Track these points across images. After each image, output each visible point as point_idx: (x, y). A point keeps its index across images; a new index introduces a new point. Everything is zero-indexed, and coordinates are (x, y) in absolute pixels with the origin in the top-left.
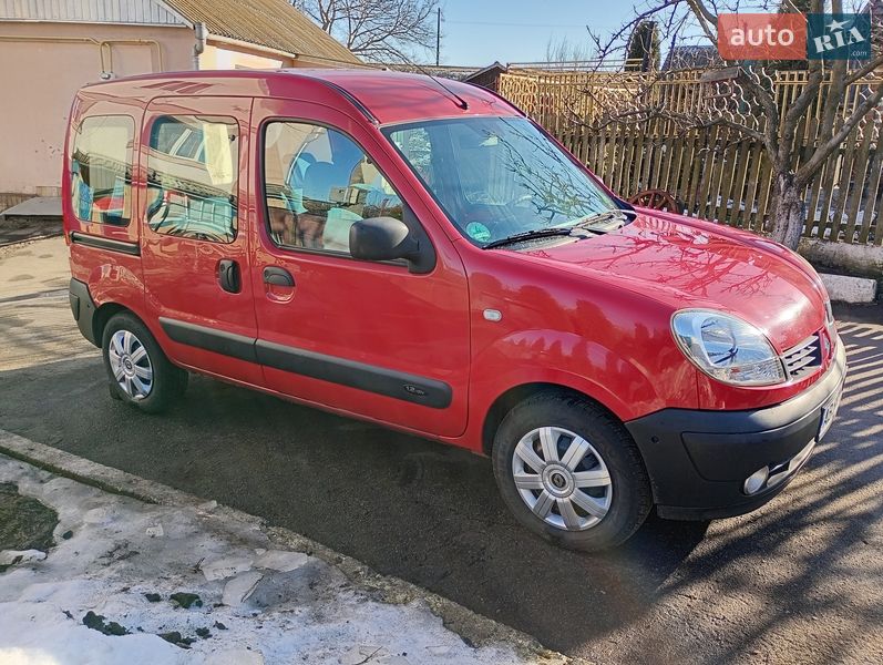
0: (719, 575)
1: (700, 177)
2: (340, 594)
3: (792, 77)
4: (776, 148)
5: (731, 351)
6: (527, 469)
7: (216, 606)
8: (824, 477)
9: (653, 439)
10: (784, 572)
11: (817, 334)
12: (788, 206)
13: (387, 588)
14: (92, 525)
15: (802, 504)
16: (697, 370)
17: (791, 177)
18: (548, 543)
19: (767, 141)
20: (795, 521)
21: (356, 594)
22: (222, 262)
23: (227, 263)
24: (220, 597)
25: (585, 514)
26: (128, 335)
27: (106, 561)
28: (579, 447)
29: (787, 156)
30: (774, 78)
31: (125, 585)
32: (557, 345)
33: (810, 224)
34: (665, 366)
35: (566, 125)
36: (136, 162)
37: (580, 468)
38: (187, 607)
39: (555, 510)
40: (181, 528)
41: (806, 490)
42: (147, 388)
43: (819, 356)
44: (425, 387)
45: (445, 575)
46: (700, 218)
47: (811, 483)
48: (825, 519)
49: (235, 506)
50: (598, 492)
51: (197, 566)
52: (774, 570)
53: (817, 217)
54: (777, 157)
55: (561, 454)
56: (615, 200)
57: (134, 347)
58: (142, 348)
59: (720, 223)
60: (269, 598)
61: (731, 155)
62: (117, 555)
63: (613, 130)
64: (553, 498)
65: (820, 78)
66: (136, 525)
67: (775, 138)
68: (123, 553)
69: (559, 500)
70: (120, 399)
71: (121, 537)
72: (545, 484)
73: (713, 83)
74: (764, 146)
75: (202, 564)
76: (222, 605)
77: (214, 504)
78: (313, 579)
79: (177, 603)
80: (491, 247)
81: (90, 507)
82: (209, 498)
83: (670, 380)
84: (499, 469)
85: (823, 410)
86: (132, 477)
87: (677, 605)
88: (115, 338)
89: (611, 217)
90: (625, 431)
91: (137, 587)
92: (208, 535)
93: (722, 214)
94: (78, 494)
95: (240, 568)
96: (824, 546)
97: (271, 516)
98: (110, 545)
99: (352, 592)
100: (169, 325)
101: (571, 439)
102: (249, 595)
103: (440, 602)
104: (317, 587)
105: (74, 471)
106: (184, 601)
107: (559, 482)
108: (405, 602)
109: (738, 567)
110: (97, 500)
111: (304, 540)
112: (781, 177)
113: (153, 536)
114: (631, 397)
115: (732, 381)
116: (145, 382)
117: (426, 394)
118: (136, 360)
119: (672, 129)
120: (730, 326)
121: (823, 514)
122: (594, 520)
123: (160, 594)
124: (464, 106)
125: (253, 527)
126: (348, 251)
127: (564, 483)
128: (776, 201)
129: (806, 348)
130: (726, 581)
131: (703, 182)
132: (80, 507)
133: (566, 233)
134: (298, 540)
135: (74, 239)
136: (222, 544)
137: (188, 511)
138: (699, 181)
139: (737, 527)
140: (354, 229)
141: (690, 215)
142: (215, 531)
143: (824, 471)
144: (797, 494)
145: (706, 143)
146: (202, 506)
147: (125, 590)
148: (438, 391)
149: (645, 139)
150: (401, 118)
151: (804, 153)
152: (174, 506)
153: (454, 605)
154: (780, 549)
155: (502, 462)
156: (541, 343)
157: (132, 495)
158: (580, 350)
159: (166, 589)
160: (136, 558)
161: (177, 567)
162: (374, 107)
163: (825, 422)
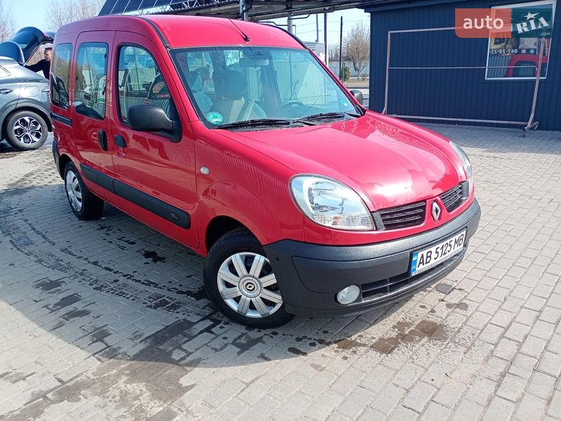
9: (277, 259)
16: (303, 215)
43: (424, 217)
44: (179, 215)
85: (411, 254)
117: (178, 220)
124: (246, 39)
163: (420, 263)
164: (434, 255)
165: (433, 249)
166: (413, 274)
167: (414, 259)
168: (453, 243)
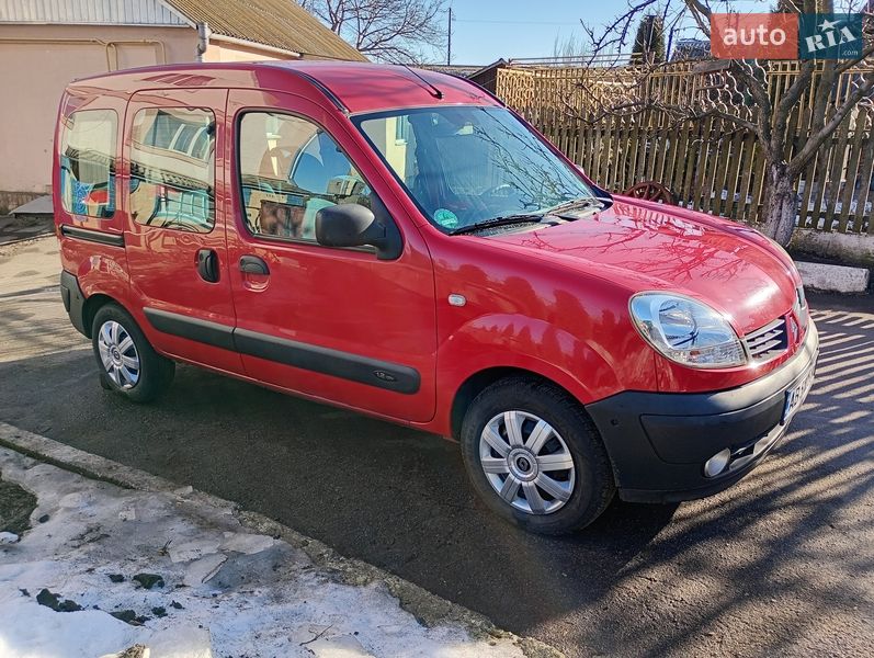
0: (682, 558)
1: (695, 170)
2: (301, 576)
3: (784, 68)
4: (769, 138)
5: (692, 334)
6: (494, 453)
7: (177, 586)
8: (798, 463)
9: (612, 422)
10: (747, 556)
11: (782, 317)
12: (781, 196)
13: (349, 569)
14: (68, 509)
15: (772, 489)
16: (655, 352)
17: (784, 167)
18: (515, 526)
19: (760, 131)
20: (762, 505)
21: (317, 575)
22: (201, 252)
23: (205, 253)
24: (182, 578)
25: (549, 498)
26: (115, 325)
27: (76, 543)
28: (543, 430)
29: (780, 146)
30: (767, 69)
31: (91, 566)
32: (525, 332)
33: (804, 214)
34: (628, 351)
35: (562, 119)
36: (119, 155)
37: (544, 451)
38: (148, 587)
39: (521, 493)
40: (154, 512)
41: (778, 475)
42: (135, 378)
43: (786, 340)
44: (396, 372)
45: (412, 558)
46: (696, 209)
47: (783, 468)
48: (794, 504)
49: (211, 492)
50: (561, 475)
51: (165, 548)
52: (736, 553)
53: (811, 207)
54: (769, 148)
55: (525, 437)
56: (593, 188)
57: (121, 337)
58: (129, 338)
59: (715, 214)
60: (230, 580)
61: (725, 146)
62: (87, 538)
63: (609, 123)
64: (519, 482)
65: (812, 68)
66: (112, 509)
67: (767, 128)
68: (93, 535)
69: (524, 484)
70: (110, 388)
71: (94, 521)
72: (511, 468)
73: (706, 74)
74: (757, 137)
75: (169, 546)
76: (184, 586)
77: (190, 489)
78: (277, 561)
79: (139, 584)
80: (458, 233)
81: (68, 492)
82: (186, 484)
83: (632, 365)
84: (468, 453)
85: (787, 394)
86: (113, 463)
87: (636, 587)
88: (104, 330)
89: (587, 205)
90: (586, 415)
91: (101, 569)
92: (180, 519)
93: (717, 205)
94: (59, 480)
95: (205, 551)
96: (789, 530)
97: (244, 502)
98: (82, 528)
99: (313, 574)
100: (153, 315)
101: (535, 423)
102: (212, 576)
103: (397, 583)
104: (281, 570)
105: (57, 457)
106: (146, 582)
107: (524, 466)
108: (365, 583)
109: (702, 550)
110: (75, 485)
111: (273, 524)
112: (774, 168)
113: (125, 520)
114: (597, 382)
115: (690, 364)
116: (133, 371)
117: (395, 380)
118: (123, 350)
119: (666, 120)
120: (691, 309)
121: (792, 498)
122: (558, 504)
123: (124, 574)
124: (439, 96)
125: (226, 512)
126: (315, 238)
127: (529, 467)
128: (769, 192)
129: (771, 332)
130: (687, 564)
131: (697, 174)
132: (59, 491)
133: (537, 220)
134: (268, 524)
135: (64, 231)
136: (192, 527)
137: (163, 495)
138: (694, 174)
139: (704, 511)
140: (320, 215)
141: (685, 206)
142: (187, 515)
143: (798, 456)
144: (768, 479)
145: (700, 134)
146: (178, 492)
147: (90, 571)
148: (408, 377)
149: (640, 132)
150: (372, 107)
151: (796, 143)
152: (150, 491)
153: (413, 586)
154: (745, 533)
155: (470, 445)
156: (510, 329)
157: (111, 481)
158: (549, 336)
159: (131, 570)
160: (106, 541)
161: (146, 550)
162: (344, 97)
164: (800, 393)
165: (801, 384)
167: (788, 401)
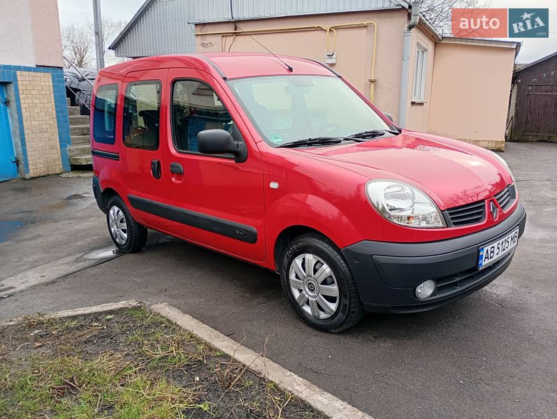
6: (297, 276)
9: (356, 259)
23: (154, 162)
28: (326, 270)
37: (324, 283)
43: (485, 215)
44: (245, 230)
80: (282, 146)
100: (133, 199)
101: (322, 264)
117: (244, 235)
124: (290, 70)
148: (251, 233)
163: (486, 258)
164: (496, 251)
165: (495, 245)
166: (481, 269)
167: (481, 254)
168: (509, 240)
